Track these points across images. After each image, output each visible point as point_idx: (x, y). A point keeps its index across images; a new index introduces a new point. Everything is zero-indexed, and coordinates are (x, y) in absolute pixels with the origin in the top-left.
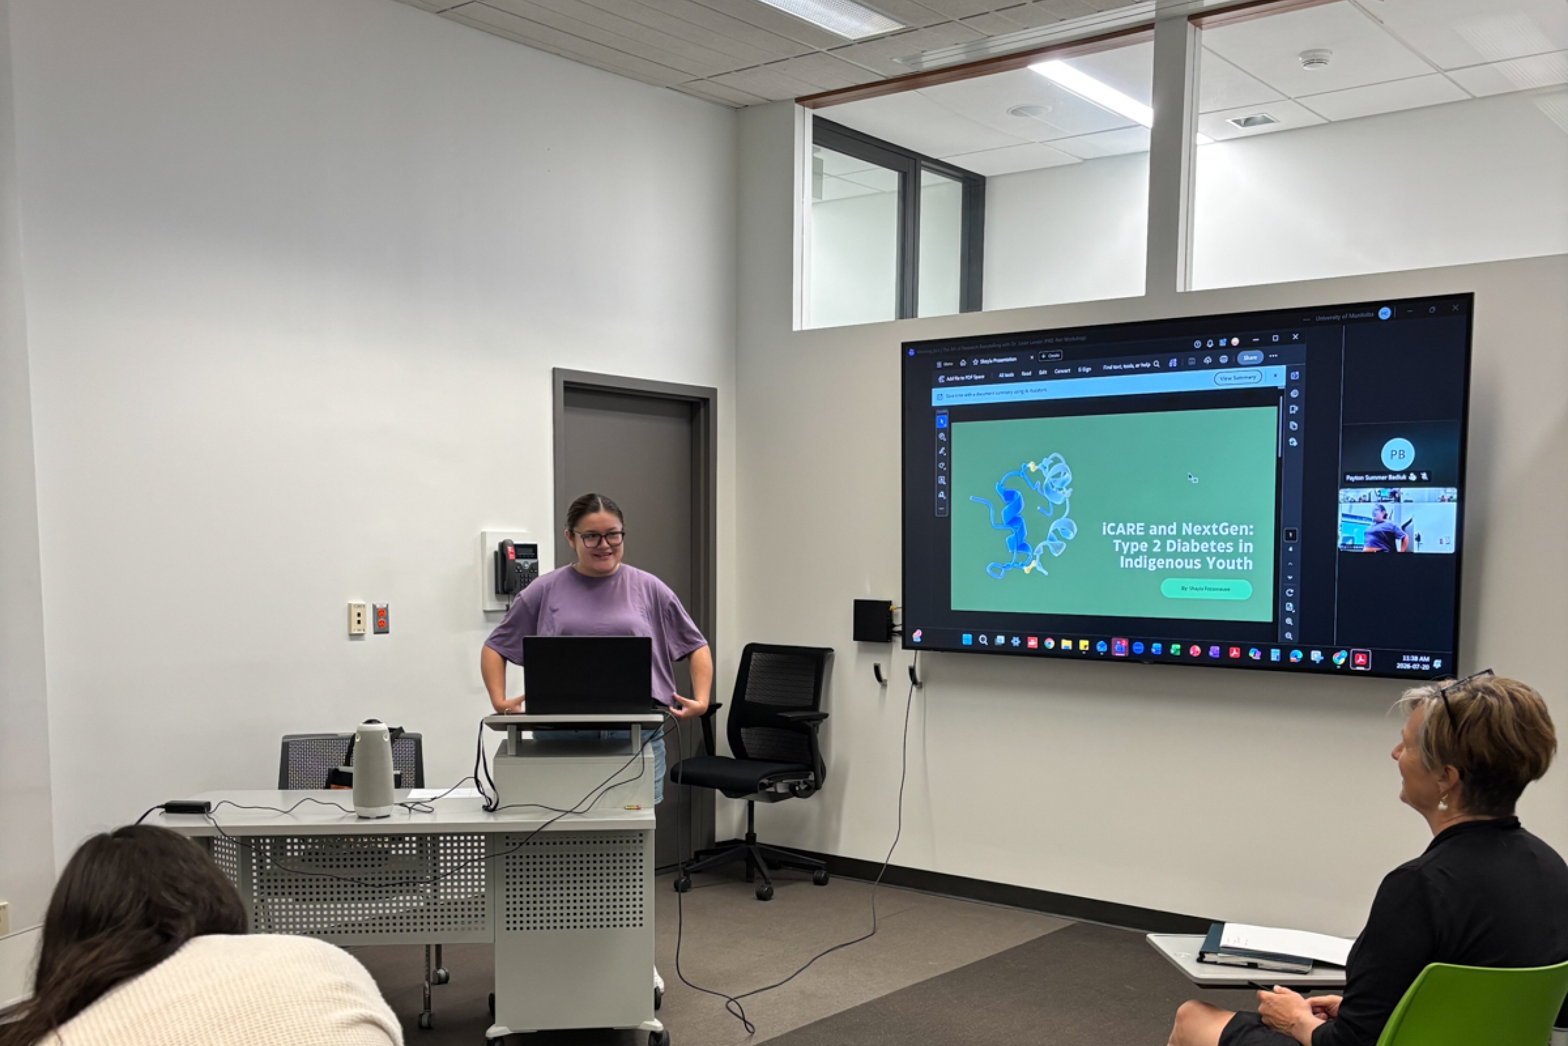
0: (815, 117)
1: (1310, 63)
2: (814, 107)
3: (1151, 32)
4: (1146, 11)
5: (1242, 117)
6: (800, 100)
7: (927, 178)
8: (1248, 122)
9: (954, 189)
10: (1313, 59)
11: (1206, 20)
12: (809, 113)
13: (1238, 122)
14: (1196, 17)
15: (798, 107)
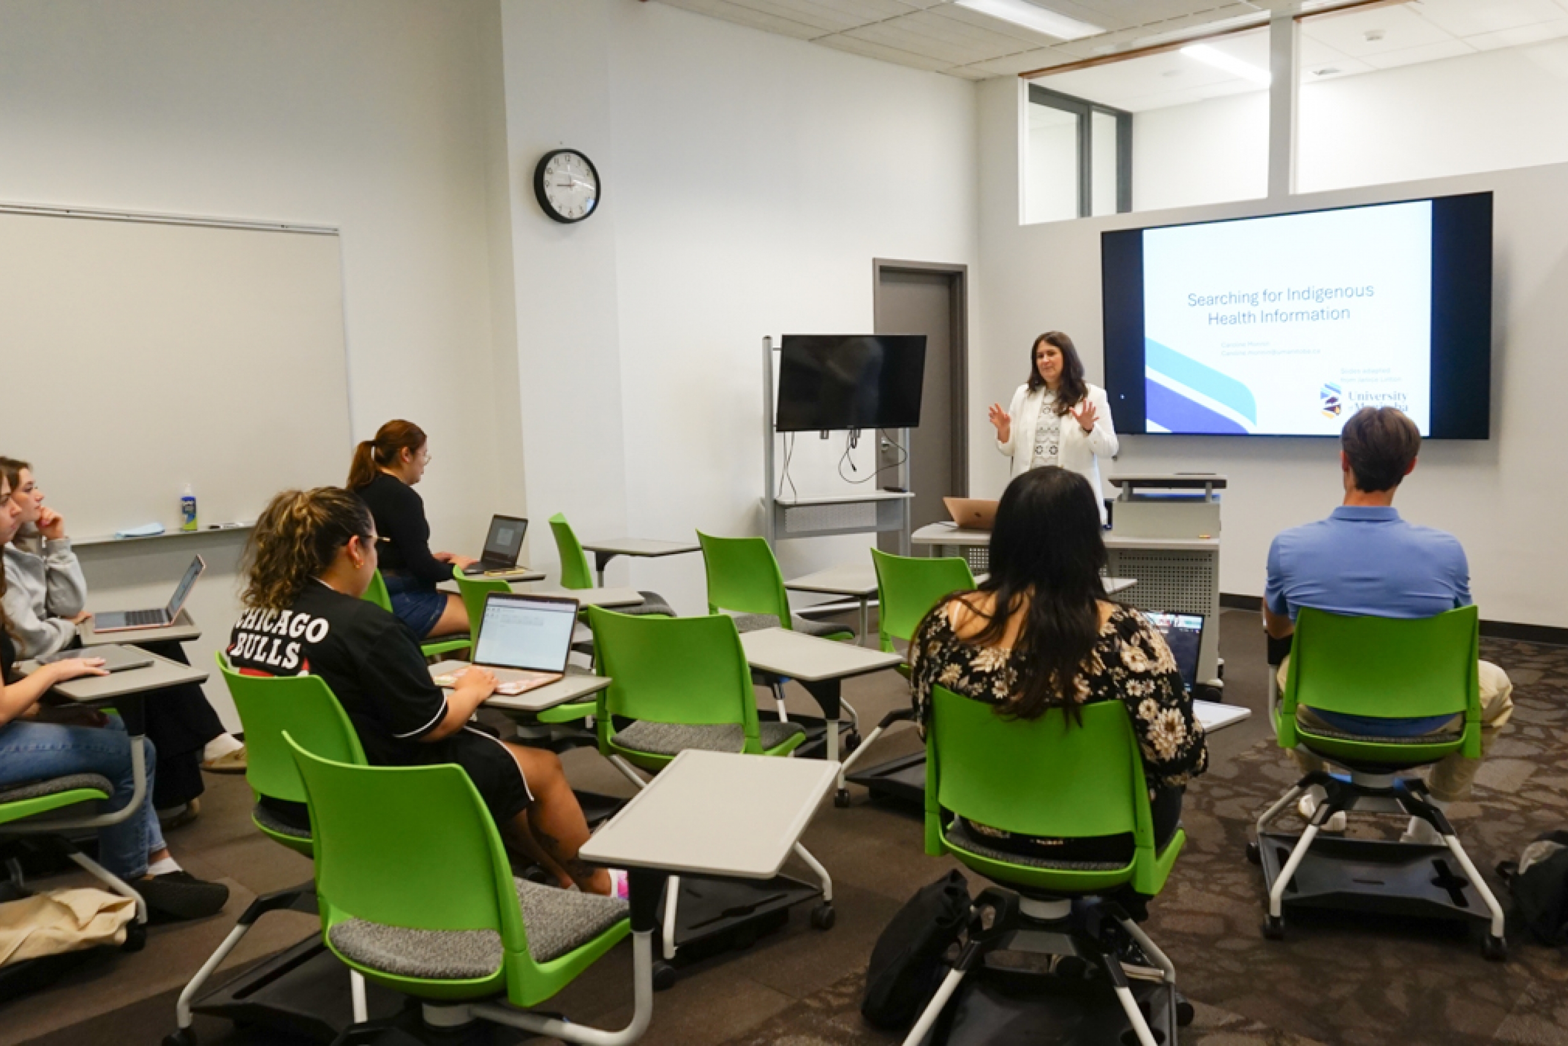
0: (1031, 86)
1: (1371, 39)
2: (1029, 78)
3: (1267, 27)
4: (1265, 15)
5: (1319, 69)
6: (1021, 75)
7: (1096, 116)
8: (1322, 73)
9: (1111, 122)
10: (1373, 37)
11: (1304, 19)
12: (1027, 82)
13: (1316, 73)
14: (1298, 17)
15: (1020, 79)
